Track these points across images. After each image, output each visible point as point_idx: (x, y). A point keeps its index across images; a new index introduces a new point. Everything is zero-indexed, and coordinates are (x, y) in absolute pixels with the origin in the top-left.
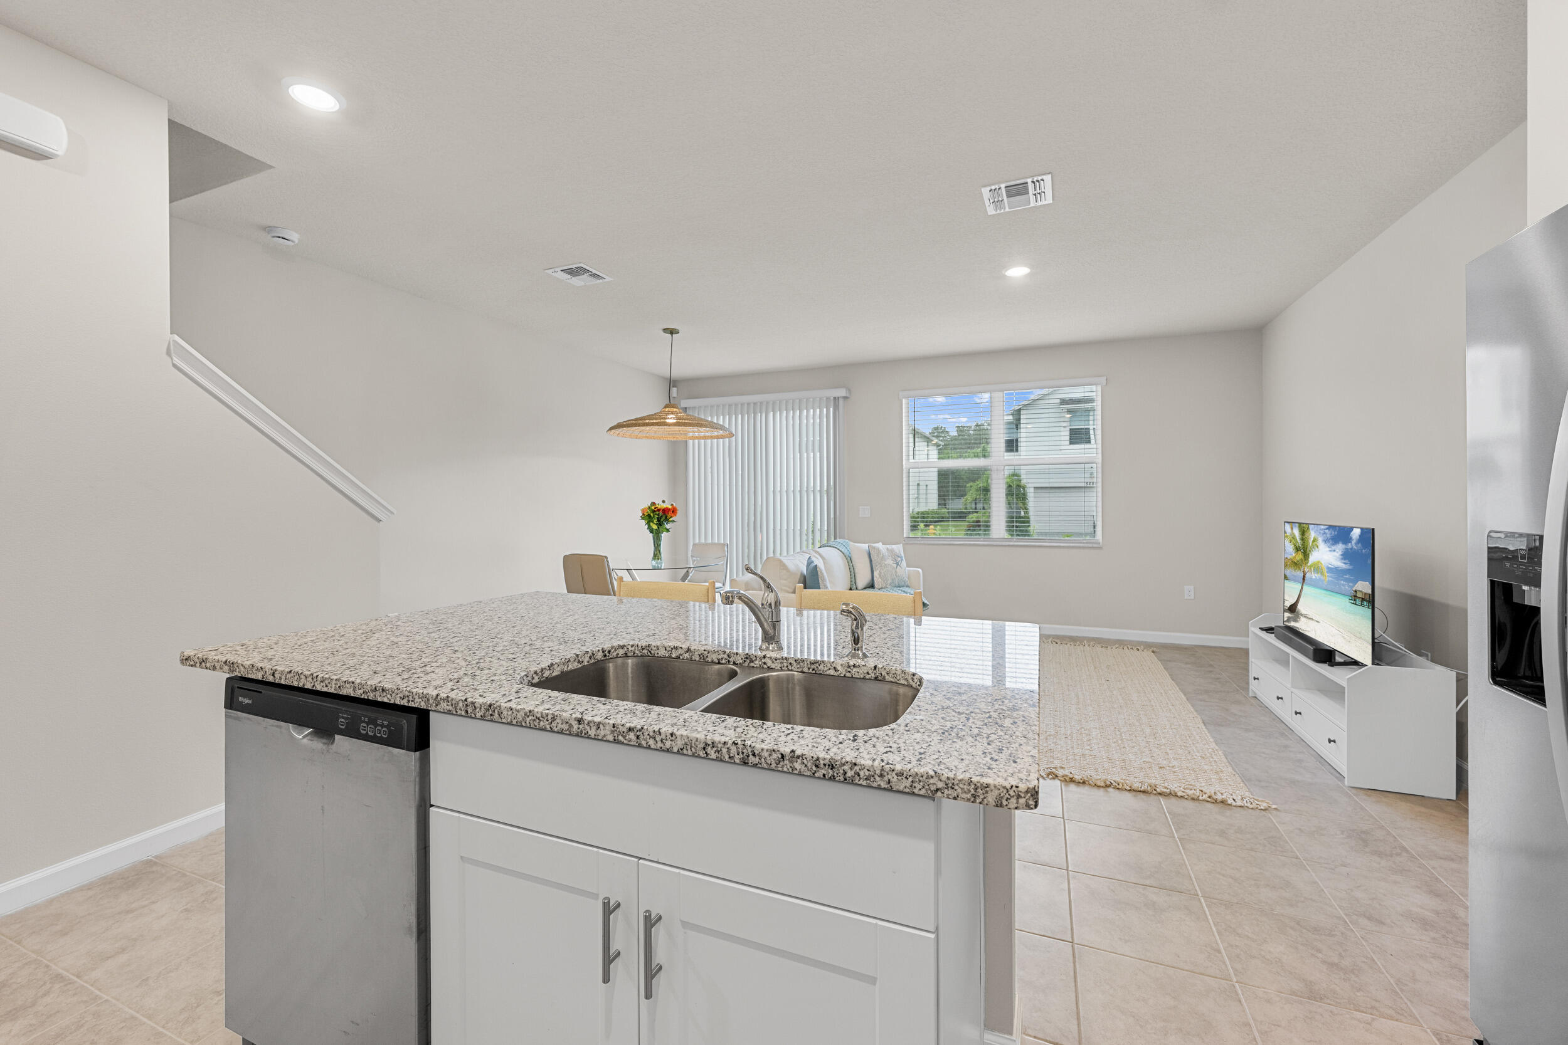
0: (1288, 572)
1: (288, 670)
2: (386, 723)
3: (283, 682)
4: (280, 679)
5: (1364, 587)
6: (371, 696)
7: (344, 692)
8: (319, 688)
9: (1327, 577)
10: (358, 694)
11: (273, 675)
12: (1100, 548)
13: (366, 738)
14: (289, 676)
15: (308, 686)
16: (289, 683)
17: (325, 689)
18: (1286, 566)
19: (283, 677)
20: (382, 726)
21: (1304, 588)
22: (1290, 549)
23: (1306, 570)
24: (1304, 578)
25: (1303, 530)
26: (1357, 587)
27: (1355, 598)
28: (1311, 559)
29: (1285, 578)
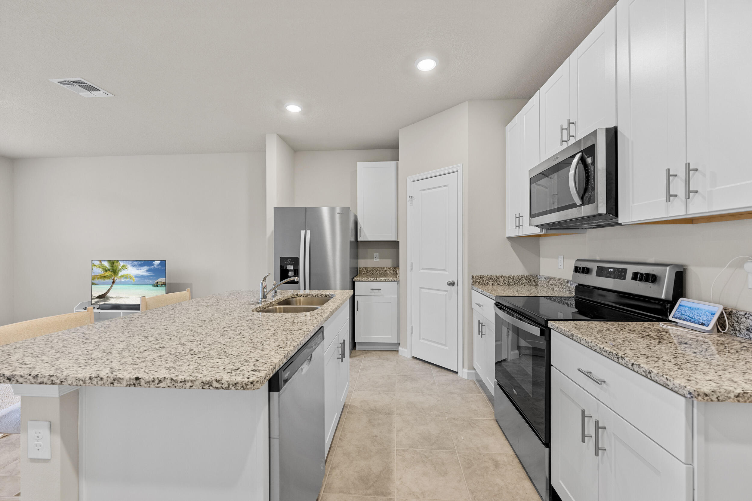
5: (161, 280)
7: (316, 331)
9: (135, 280)
13: (318, 345)
18: (94, 278)
21: (114, 286)
22: (99, 271)
23: (116, 278)
24: (113, 282)
25: (112, 263)
26: (157, 281)
27: (157, 284)
28: (120, 274)
29: (93, 284)
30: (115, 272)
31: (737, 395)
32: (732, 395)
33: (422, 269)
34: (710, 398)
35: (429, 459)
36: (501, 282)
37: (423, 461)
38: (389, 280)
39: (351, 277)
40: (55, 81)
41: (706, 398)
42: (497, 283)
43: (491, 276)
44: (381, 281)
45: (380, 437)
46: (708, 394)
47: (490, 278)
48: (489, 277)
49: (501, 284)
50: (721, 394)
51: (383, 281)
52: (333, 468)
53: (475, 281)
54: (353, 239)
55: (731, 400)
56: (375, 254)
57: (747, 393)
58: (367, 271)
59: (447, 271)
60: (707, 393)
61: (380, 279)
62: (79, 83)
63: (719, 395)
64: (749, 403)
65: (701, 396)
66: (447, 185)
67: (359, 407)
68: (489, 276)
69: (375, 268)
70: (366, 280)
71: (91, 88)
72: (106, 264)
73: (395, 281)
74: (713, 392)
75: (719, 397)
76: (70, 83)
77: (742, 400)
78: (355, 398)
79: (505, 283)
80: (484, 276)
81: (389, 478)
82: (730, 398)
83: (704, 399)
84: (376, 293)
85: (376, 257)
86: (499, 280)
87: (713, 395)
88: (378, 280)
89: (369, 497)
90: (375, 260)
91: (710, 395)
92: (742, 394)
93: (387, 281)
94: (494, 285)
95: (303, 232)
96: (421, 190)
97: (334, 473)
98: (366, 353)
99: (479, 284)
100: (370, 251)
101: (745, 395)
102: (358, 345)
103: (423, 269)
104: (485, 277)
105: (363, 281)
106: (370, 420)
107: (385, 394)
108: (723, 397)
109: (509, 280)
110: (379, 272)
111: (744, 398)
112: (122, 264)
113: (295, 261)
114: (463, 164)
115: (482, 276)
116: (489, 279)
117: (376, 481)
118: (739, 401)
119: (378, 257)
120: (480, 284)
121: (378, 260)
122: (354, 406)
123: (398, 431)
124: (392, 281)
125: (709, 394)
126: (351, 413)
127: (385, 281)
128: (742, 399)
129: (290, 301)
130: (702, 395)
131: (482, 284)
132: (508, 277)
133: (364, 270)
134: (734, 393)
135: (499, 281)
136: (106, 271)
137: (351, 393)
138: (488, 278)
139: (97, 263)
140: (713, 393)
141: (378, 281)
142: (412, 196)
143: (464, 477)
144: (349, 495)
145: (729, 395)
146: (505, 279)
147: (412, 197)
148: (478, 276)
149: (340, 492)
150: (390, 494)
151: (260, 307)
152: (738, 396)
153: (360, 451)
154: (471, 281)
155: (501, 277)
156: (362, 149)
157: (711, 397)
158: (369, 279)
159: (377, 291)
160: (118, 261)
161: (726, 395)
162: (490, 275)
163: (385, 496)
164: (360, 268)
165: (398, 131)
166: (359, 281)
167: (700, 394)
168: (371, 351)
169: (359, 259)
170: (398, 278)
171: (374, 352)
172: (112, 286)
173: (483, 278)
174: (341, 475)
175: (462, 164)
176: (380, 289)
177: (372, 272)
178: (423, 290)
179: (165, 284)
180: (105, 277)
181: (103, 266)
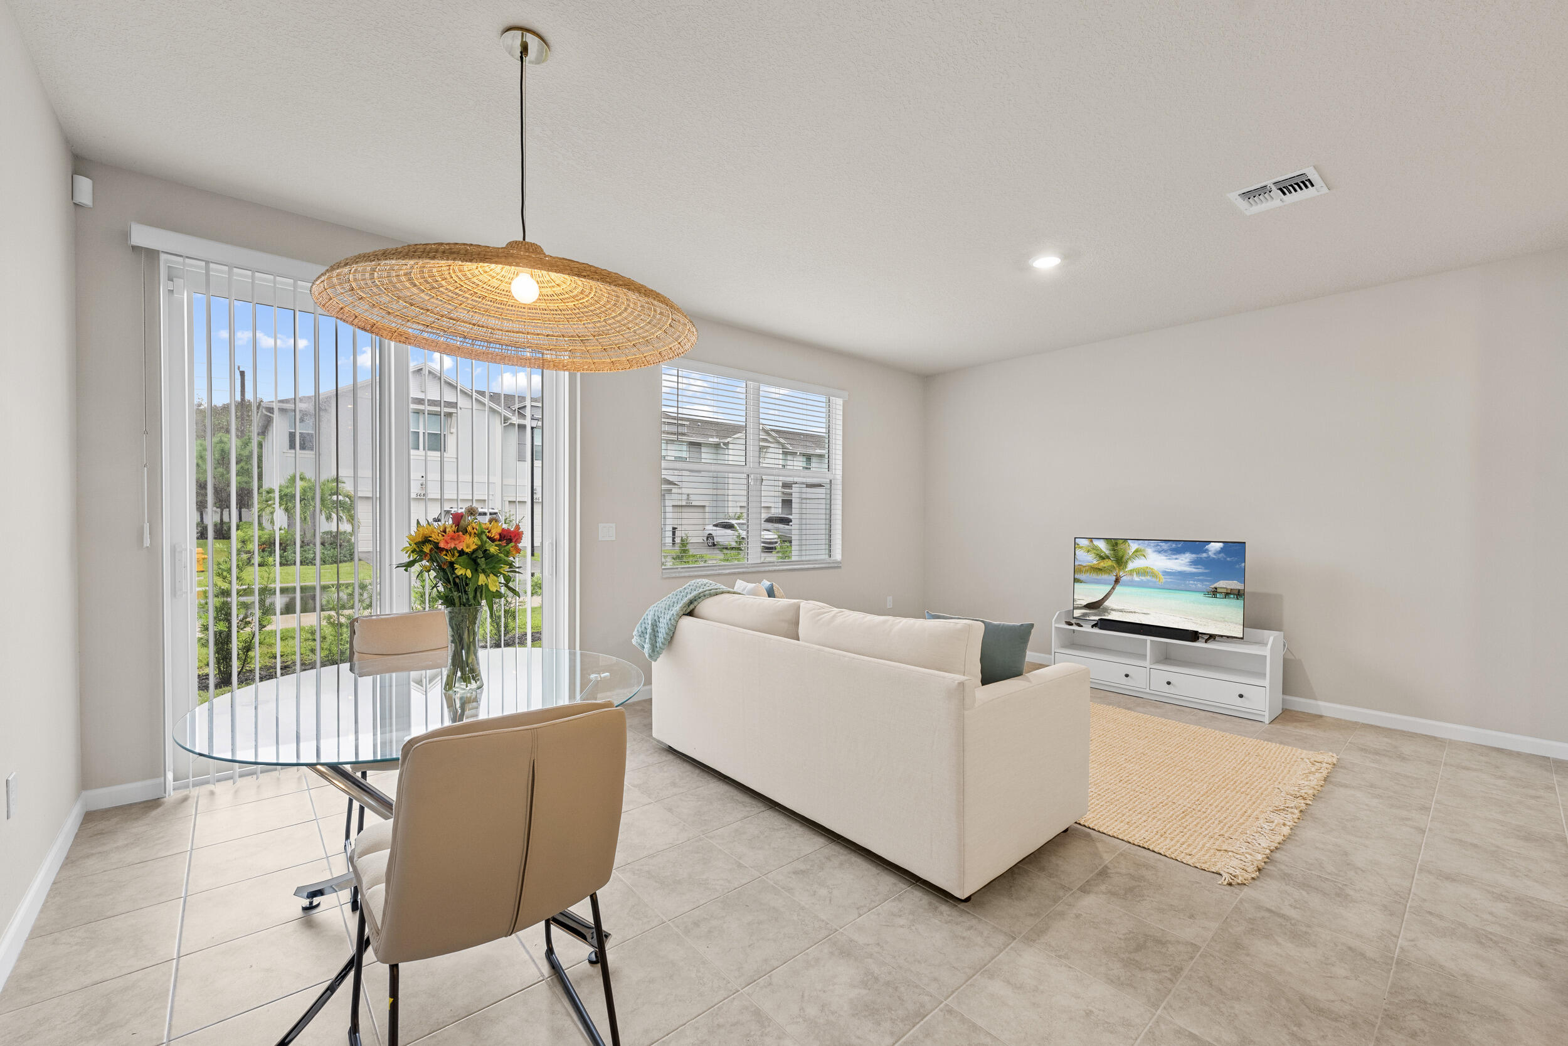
5: (1229, 584)
9: (1163, 579)
12: (840, 568)
18: (1077, 571)
23: (1121, 574)
24: (1117, 581)
26: (1216, 585)
27: (1215, 593)
28: (1131, 566)
29: (1076, 580)
30: (1120, 561)
72: (1102, 545)
112: (1134, 546)
136: (1103, 558)
139: (1084, 542)
160: (1125, 541)
172: (1113, 588)
179: (1239, 594)
180: (1100, 570)
181: (1095, 548)
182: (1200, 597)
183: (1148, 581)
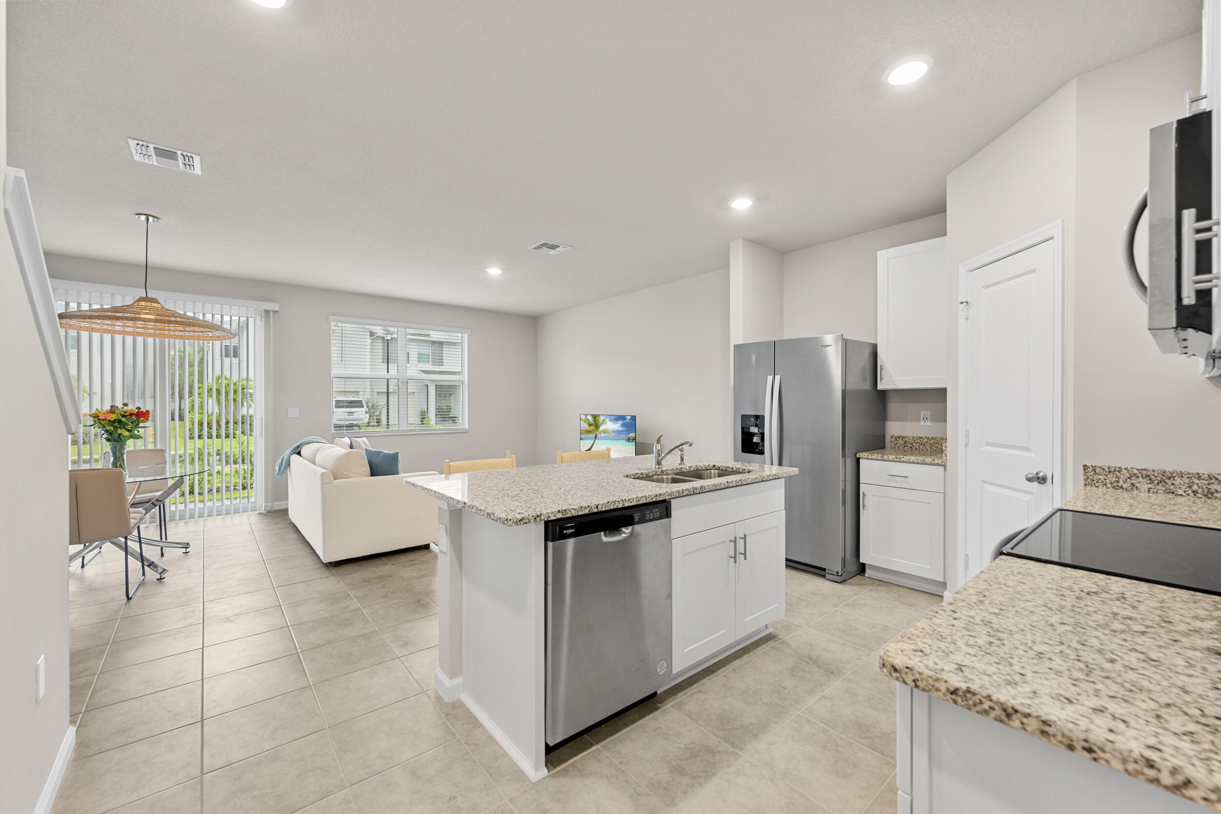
0: (582, 436)
1: (606, 502)
2: (657, 510)
3: (604, 509)
4: (602, 508)
5: (632, 435)
6: (654, 500)
7: (641, 502)
8: (627, 505)
9: (612, 434)
10: (648, 500)
11: (597, 507)
12: (466, 432)
13: (650, 521)
14: (608, 504)
15: (620, 506)
16: (608, 508)
17: (631, 504)
18: (581, 433)
19: (604, 507)
20: (656, 512)
21: (597, 441)
22: (585, 426)
23: (597, 433)
24: (596, 437)
25: (595, 417)
26: (629, 436)
27: (629, 440)
28: (601, 428)
29: (581, 439)
30: (597, 426)
31: (952, 689)
32: (943, 687)
33: (986, 445)
34: (901, 677)
35: (838, 749)
36: (1180, 488)
37: (825, 747)
38: (926, 461)
39: (854, 452)
40: (530, 248)
41: (895, 675)
42: (1164, 489)
43: (1145, 470)
44: (908, 462)
45: (789, 692)
46: (898, 670)
47: (1140, 475)
48: (1135, 471)
49: (1180, 492)
50: (922, 677)
51: (913, 463)
52: (700, 692)
53: (1091, 477)
54: (867, 386)
55: (940, 694)
56: (923, 413)
57: (974, 694)
58: (905, 442)
59: (1032, 452)
60: (897, 667)
61: (907, 457)
62: (544, 245)
63: (918, 677)
64: (976, 714)
65: (886, 667)
66: (1033, 271)
67: (793, 647)
68: (1138, 470)
69: (921, 438)
70: (879, 458)
71: (554, 247)
72: (590, 418)
73: (937, 465)
74: (907, 668)
75: (918, 680)
76: (539, 248)
77: (963, 703)
78: (798, 636)
79: (1195, 492)
80: (1120, 468)
81: (756, 736)
82: (938, 690)
83: (891, 674)
84: (900, 482)
85: (925, 418)
86: (1174, 482)
87: (906, 673)
88: (902, 459)
89: (713, 737)
90: (922, 423)
91: (903, 672)
92: (964, 692)
93: (922, 464)
94: (1154, 492)
95: (770, 378)
96: (986, 287)
97: (696, 696)
98: (879, 585)
99: (1105, 485)
100: (911, 407)
101: (969, 695)
102: (870, 569)
103: (988, 444)
104: (1124, 471)
105: (873, 459)
106: (794, 667)
107: (854, 648)
108: (924, 683)
109: (1209, 484)
110: (929, 445)
111: (966, 700)
112: (602, 418)
113: (759, 420)
114: (1063, 221)
115: (1115, 467)
116: (1138, 477)
117: (737, 729)
118: (955, 702)
119: (929, 418)
120: (1109, 486)
121: (929, 423)
122: (788, 644)
123: (825, 698)
124: (931, 464)
125: (900, 670)
126: (776, 649)
127: (918, 463)
128: (963, 701)
129: (701, 474)
130: (889, 667)
131: (1114, 487)
132: (1206, 476)
133: (900, 440)
134: (947, 684)
135: (1173, 484)
136: (590, 425)
137: (797, 628)
138: (1135, 474)
139: (583, 417)
140: (907, 670)
141: (903, 462)
142: (966, 300)
143: (874, 798)
144: (694, 723)
145: (937, 685)
146: (1196, 481)
147: (967, 303)
148: (1100, 467)
149: (687, 715)
150: (741, 749)
151: (642, 473)
152: (954, 692)
153: (747, 692)
154: (1082, 478)
155: (1181, 475)
156: (897, 224)
157: (904, 676)
158: (886, 457)
159: (902, 479)
160: (599, 415)
161: (931, 682)
162: (1140, 468)
163: (733, 747)
164: (892, 437)
165: (945, 179)
166: (868, 459)
167: (886, 664)
168: (891, 585)
169: (891, 421)
170: (944, 458)
171: (895, 589)
172: (594, 441)
173: (1118, 474)
174: (702, 702)
175: (1060, 221)
176: (907, 475)
177: (915, 445)
178: (987, 487)
179: (634, 439)
180: (589, 432)
181: (588, 420)
182: (624, 442)
183: (607, 436)
